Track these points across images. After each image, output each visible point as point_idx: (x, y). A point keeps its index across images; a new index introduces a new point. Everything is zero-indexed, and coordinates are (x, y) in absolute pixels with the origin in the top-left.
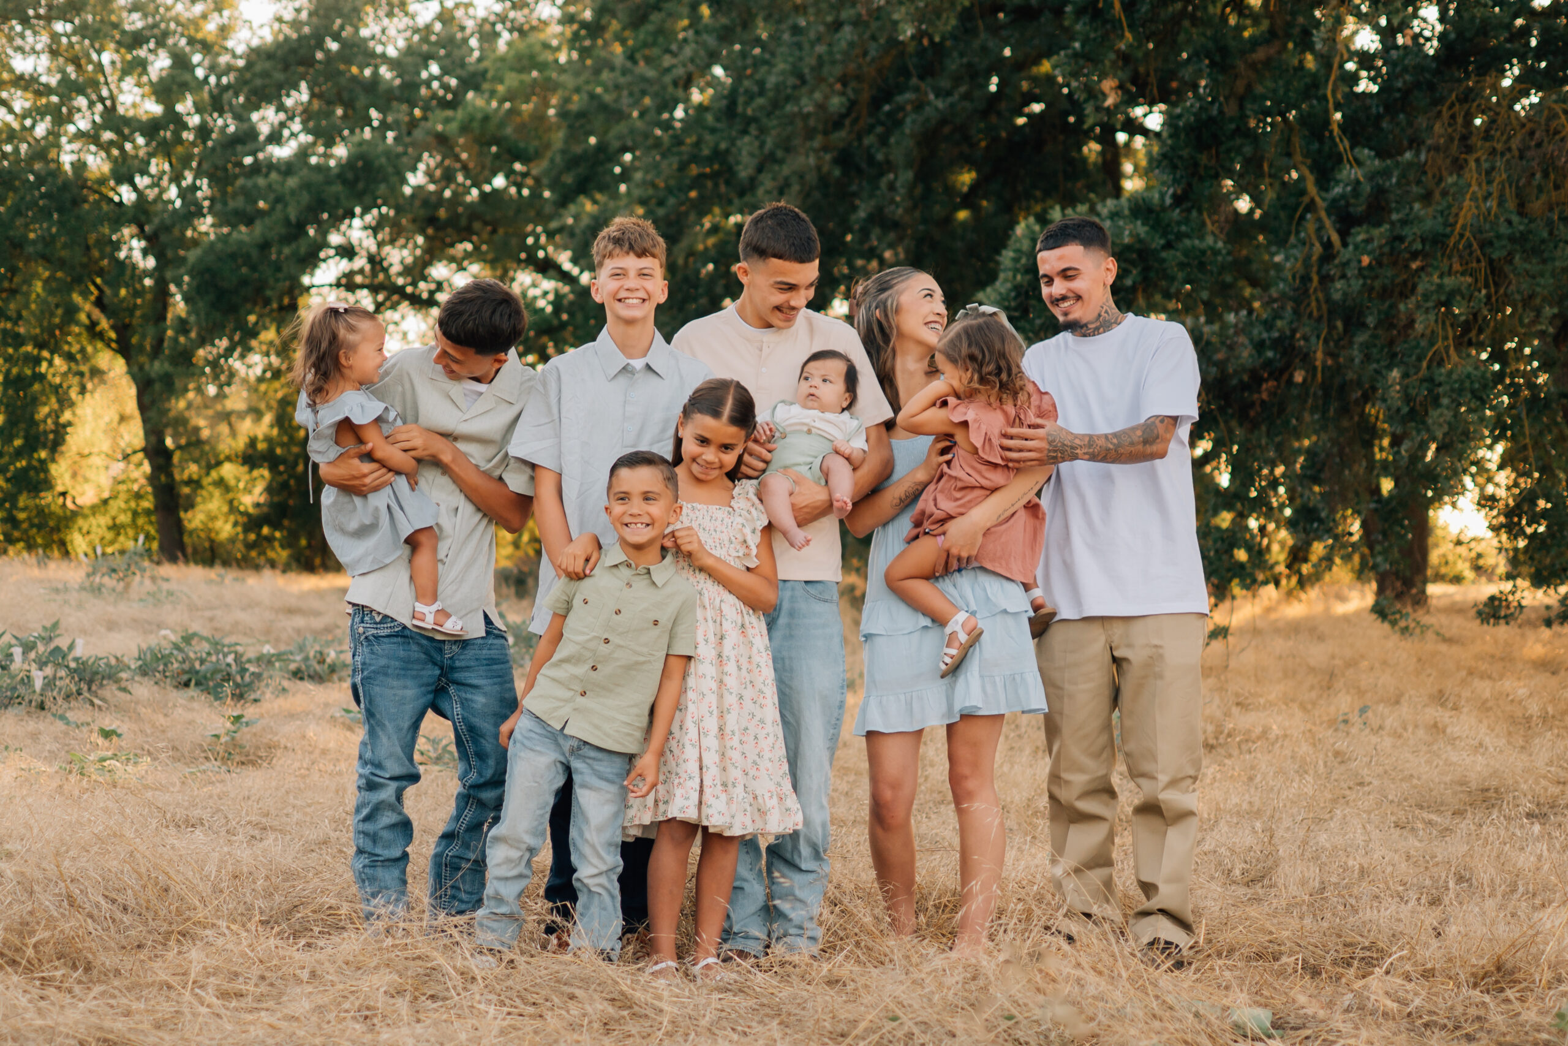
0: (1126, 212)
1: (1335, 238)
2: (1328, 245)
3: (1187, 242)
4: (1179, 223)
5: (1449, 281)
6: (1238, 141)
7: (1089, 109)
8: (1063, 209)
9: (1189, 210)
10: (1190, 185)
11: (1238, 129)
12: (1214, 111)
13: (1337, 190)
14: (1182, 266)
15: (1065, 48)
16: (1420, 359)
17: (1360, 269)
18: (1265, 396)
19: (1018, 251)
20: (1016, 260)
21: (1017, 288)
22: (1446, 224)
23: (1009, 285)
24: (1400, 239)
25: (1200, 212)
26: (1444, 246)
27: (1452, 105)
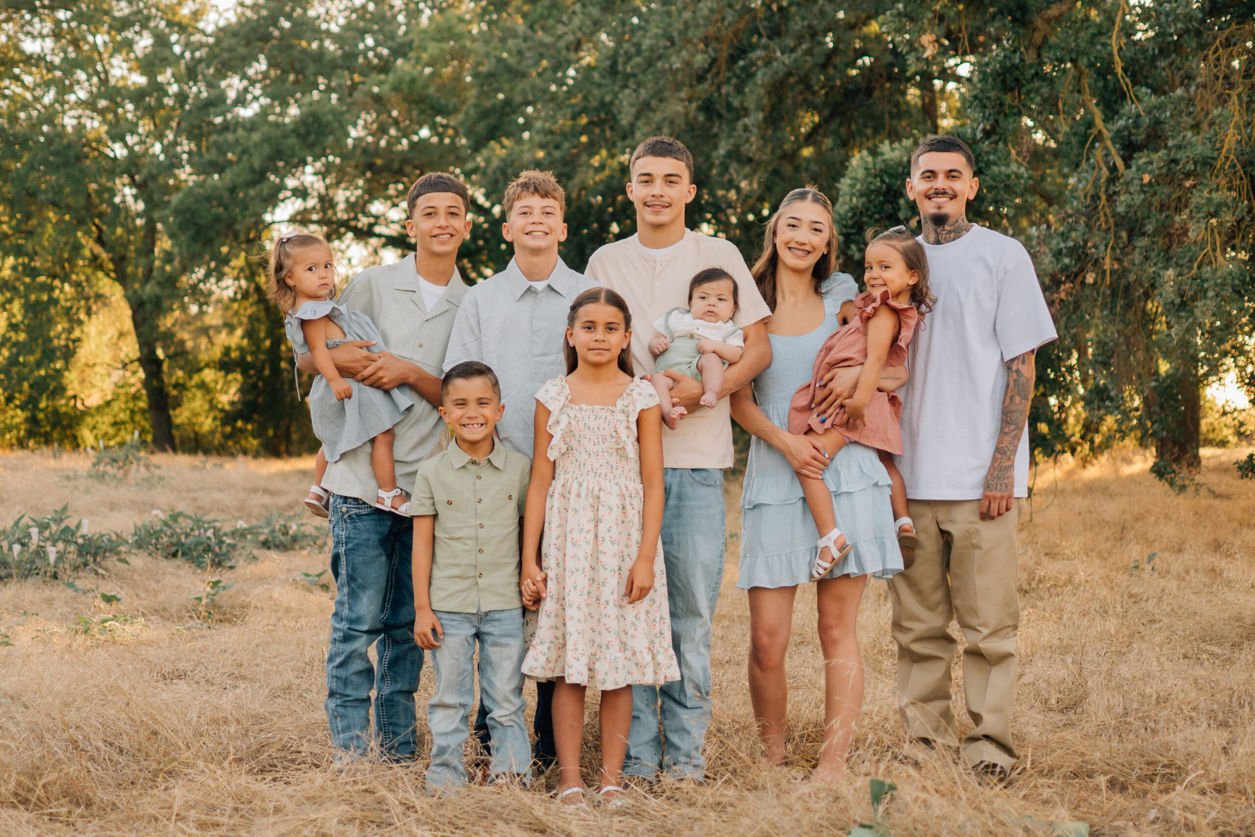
1: (1120, 163)
2: (1113, 169)
3: (995, 169)
4: (988, 153)
5: (1217, 197)
6: (1037, 84)
7: (911, 59)
8: (891, 143)
9: (997, 143)
10: (997, 121)
11: (1036, 74)
12: (1017, 61)
13: (1121, 123)
15: (890, 9)
16: (1191, 261)
17: (1142, 186)
18: (1063, 296)
19: (852, 179)
20: (852, 186)
21: (852, 209)
22: (1213, 149)
23: (846, 207)
24: (1175, 161)
25: (1006, 143)
26: (1212, 167)
27: (1216, 50)
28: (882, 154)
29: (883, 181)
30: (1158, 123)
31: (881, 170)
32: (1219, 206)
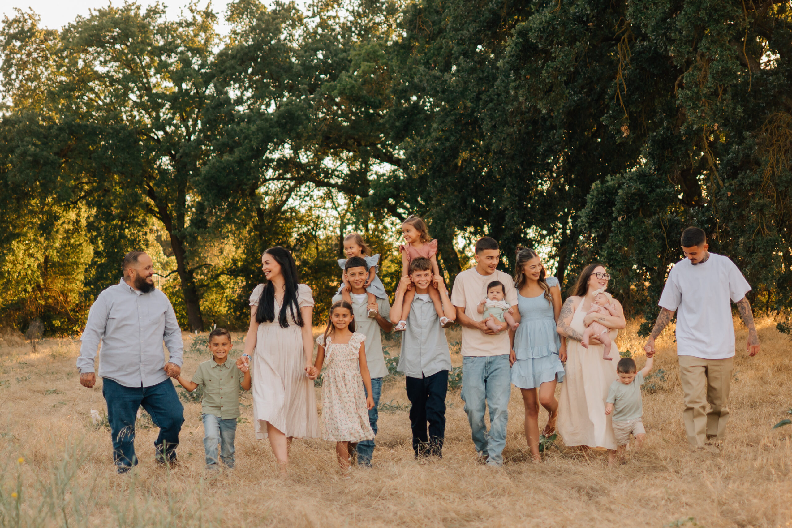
0: (635, 178)
1: (721, 182)
2: (718, 185)
3: (658, 190)
4: (657, 181)
5: (761, 201)
6: (679, 146)
7: (617, 137)
8: (611, 176)
9: (662, 174)
11: (679, 140)
13: (730, 156)
14: (656, 200)
15: (607, 113)
17: (728, 197)
19: (592, 195)
20: (592, 199)
21: (592, 211)
22: (761, 177)
24: (742, 184)
25: (666, 175)
26: (760, 186)
27: (766, 125)
28: (607, 181)
29: (606, 197)
30: (747, 156)
31: (605, 191)
32: (763, 206)
